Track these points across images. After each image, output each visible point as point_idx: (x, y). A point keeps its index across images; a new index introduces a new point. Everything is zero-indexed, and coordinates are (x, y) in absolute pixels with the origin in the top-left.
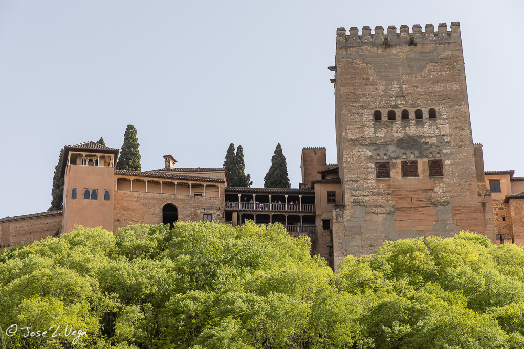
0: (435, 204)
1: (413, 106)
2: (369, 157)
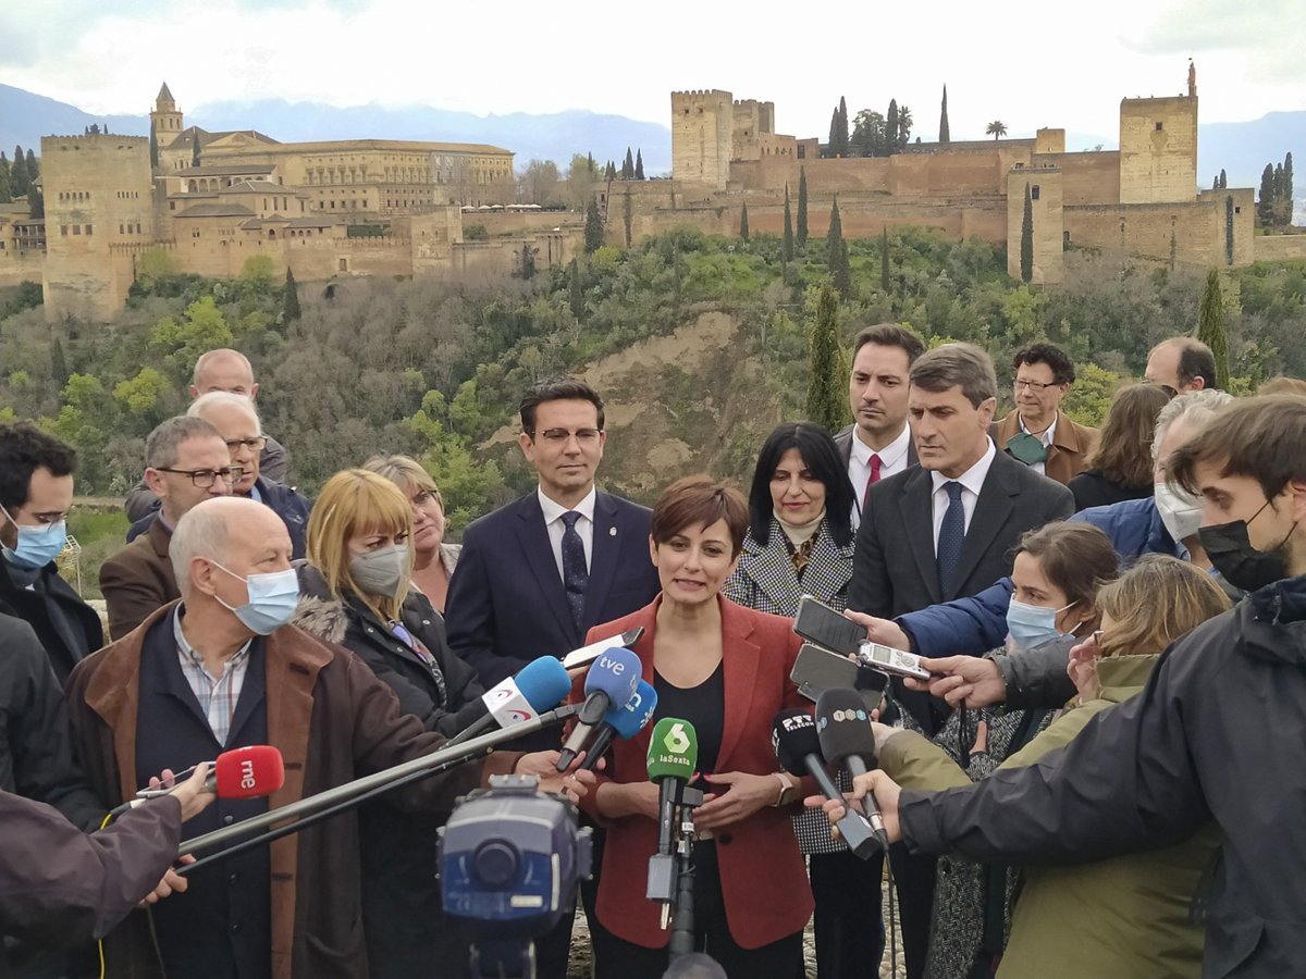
0: (89, 252)
1: (78, 190)
2: (58, 223)
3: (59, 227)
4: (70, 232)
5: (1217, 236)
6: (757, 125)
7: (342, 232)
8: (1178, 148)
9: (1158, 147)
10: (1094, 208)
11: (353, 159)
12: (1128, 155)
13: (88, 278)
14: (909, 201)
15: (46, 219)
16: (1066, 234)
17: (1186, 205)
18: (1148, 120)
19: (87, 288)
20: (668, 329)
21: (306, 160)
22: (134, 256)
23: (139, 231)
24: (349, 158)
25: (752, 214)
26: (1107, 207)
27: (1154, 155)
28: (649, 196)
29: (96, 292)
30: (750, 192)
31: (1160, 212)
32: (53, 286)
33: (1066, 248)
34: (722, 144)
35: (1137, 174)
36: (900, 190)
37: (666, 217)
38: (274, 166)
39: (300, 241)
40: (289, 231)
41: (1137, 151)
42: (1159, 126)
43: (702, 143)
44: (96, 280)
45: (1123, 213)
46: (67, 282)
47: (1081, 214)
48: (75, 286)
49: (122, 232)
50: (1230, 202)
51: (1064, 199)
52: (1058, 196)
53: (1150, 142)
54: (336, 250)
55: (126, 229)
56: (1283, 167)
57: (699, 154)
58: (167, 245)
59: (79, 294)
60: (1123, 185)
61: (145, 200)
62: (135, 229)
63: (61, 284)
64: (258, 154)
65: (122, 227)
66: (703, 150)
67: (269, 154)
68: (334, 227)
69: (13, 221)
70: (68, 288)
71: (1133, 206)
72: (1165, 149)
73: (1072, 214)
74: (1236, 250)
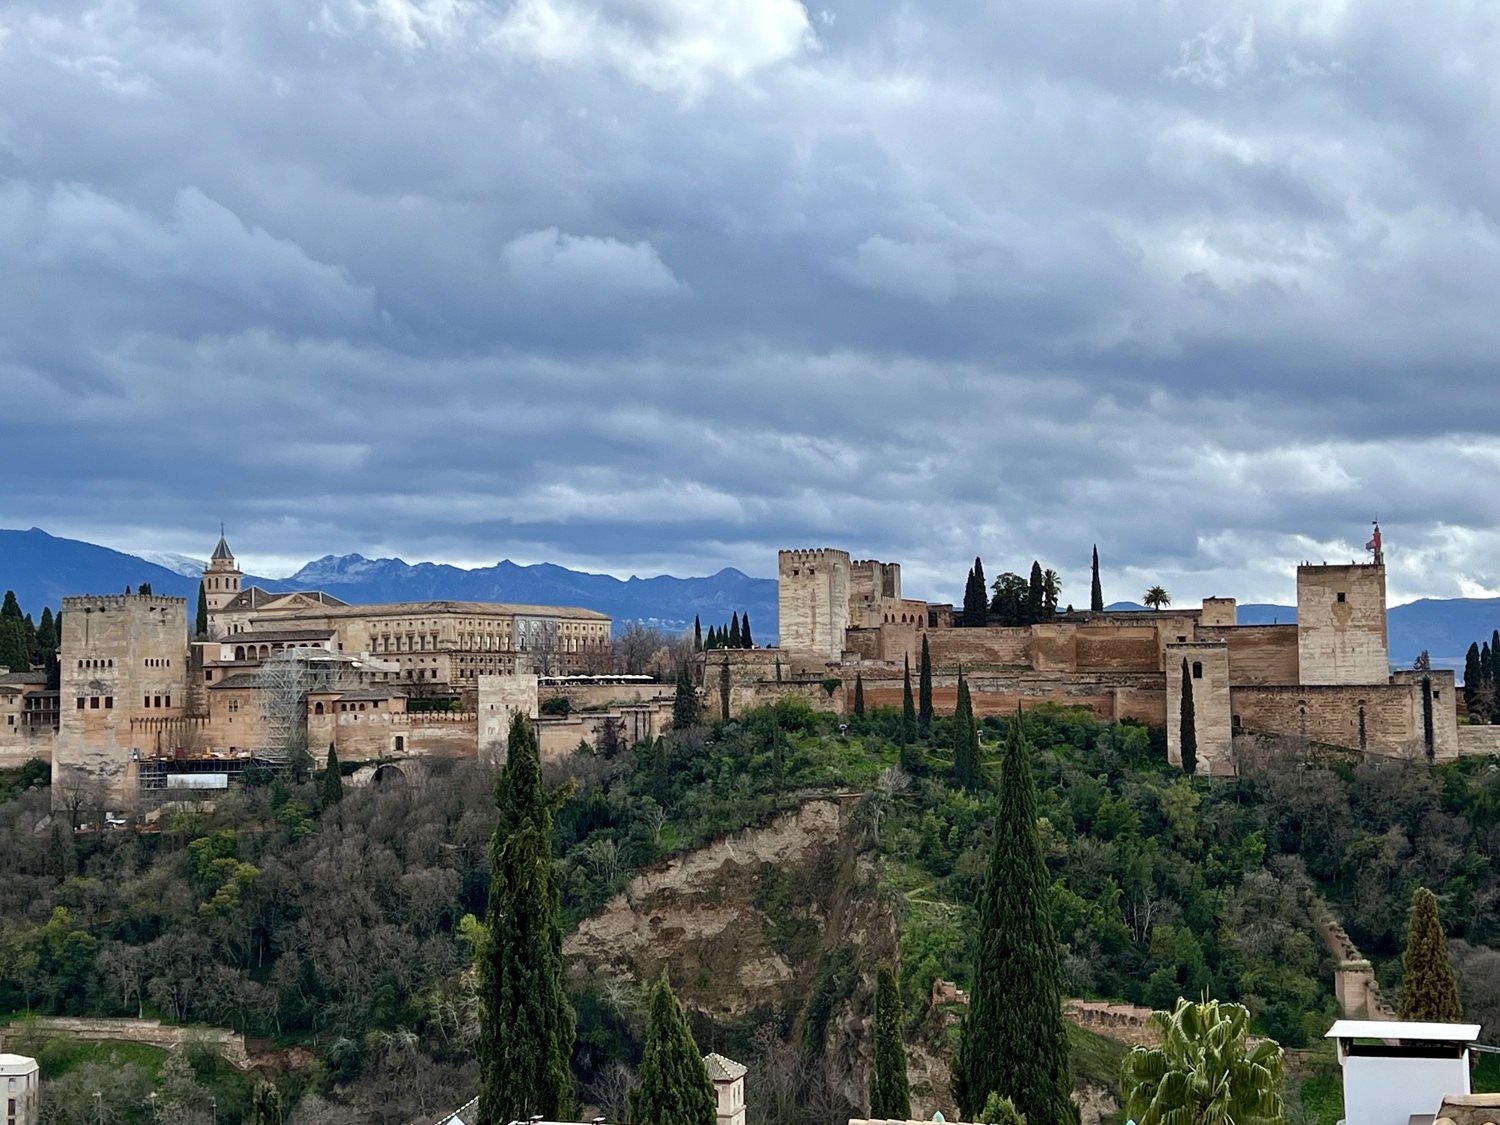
1: (100, 657)
2: (74, 694)
3: (75, 700)
4: (88, 704)
5: (1413, 723)
6: (879, 589)
7: (400, 706)
8: (1364, 623)
9: (1342, 621)
10: (1267, 689)
11: (423, 623)
12: (1307, 629)
13: (104, 759)
14: (1052, 677)
15: (62, 690)
16: (1236, 719)
17: (1375, 687)
18: (1327, 590)
19: (102, 770)
20: (765, 820)
21: (371, 624)
22: (160, 732)
23: (168, 704)
24: (420, 621)
25: (868, 689)
26: (1282, 689)
27: (1337, 630)
28: (750, 667)
29: (112, 774)
30: (867, 663)
31: (1345, 695)
32: (63, 767)
33: (1235, 733)
34: (837, 610)
35: (1318, 651)
36: (1042, 664)
37: (770, 691)
38: (334, 632)
39: (351, 716)
40: (339, 705)
41: (1316, 625)
42: (1341, 597)
43: (813, 607)
44: (112, 761)
45: (1301, 697)
46: (80, 763)
47: (1253, 696)
48: (88, 768)
49: (147, 705)
50: (1426, 685)
51: (1231, 678)
52: (1224, 674)
53: (1332, 616)
54: (392, 727)
55: (152, 701)
56: (1490, 647)
57: (809, 620)
58: (200, 721)
59: (93, 777)
60: (1303, 664)
61: (178, 669)
62: (163, 701)
63: (72, 765)
64: (316, 618)
65: (147, 699)
66: (814, 616)
67: (329, 617)
68: (391, 700)
69: (25, 693)
70: (81, 769)
71: (1312, 688)
72: (1349, 623)
73: (1241, 696)
74: (1437, 741)
